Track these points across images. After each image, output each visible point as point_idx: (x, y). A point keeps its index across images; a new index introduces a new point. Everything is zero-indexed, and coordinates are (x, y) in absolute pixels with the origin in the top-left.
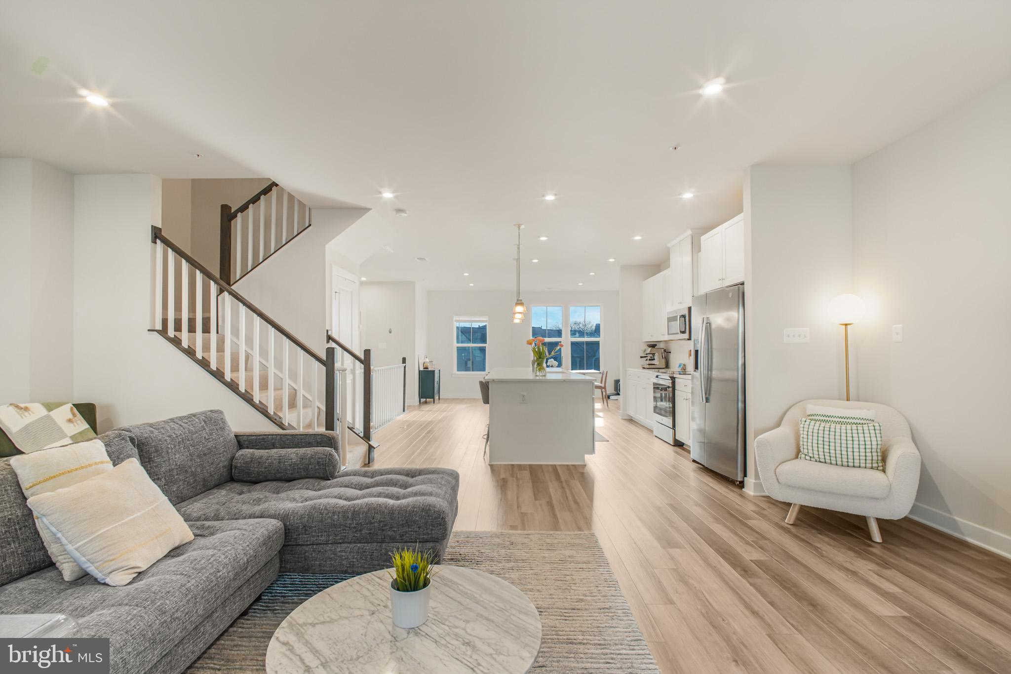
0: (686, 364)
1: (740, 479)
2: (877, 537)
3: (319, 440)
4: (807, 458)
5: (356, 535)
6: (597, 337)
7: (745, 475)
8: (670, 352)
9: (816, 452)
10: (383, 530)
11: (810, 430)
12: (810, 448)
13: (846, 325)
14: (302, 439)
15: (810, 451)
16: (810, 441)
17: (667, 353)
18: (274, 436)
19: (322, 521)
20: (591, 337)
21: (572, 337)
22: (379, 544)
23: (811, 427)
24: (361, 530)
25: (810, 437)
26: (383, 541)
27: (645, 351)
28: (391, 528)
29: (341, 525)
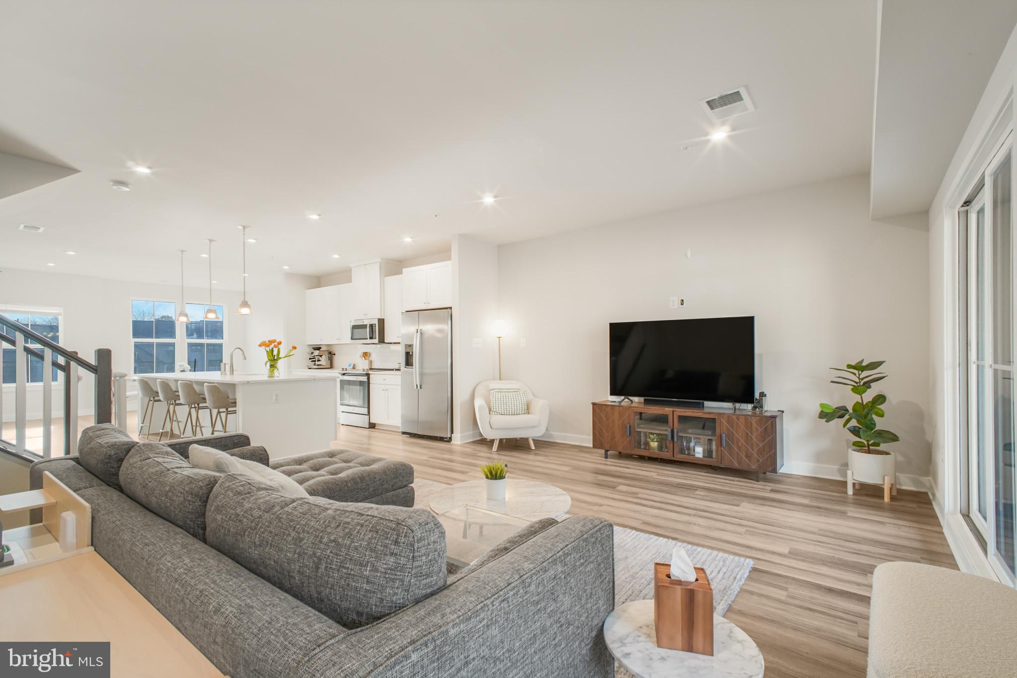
0: (355, 363)
1: (449, 436)
2: (533, 447)
3: (236, 441)
4: (496, 413)
5: (365, 494)
6: (219, 339)
7: (452, 432)
8: (335, 354)
9: (500, 409)
10: (382, 485)
11: (497, 398)
12: (497, 407)
13: (499, 338)
14: (216, 443)
15: (497, 410)
16: (497, 403)
17: (331, 355)
18: (182, 445)
19: (341, 490)
20: (212, 338)
21: (187, 338)
22: (379, 496)
23: (497, 396)
24: (368, 489)
25: (497, 402)
26: (381, 494)
27: (312, 353)
28: (387, 482)
29: (355, 489)
